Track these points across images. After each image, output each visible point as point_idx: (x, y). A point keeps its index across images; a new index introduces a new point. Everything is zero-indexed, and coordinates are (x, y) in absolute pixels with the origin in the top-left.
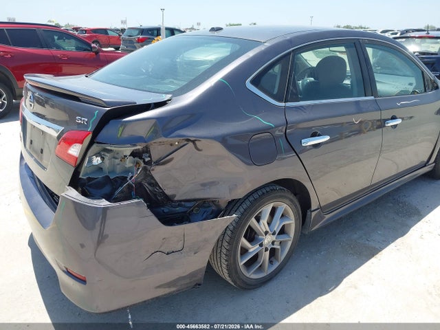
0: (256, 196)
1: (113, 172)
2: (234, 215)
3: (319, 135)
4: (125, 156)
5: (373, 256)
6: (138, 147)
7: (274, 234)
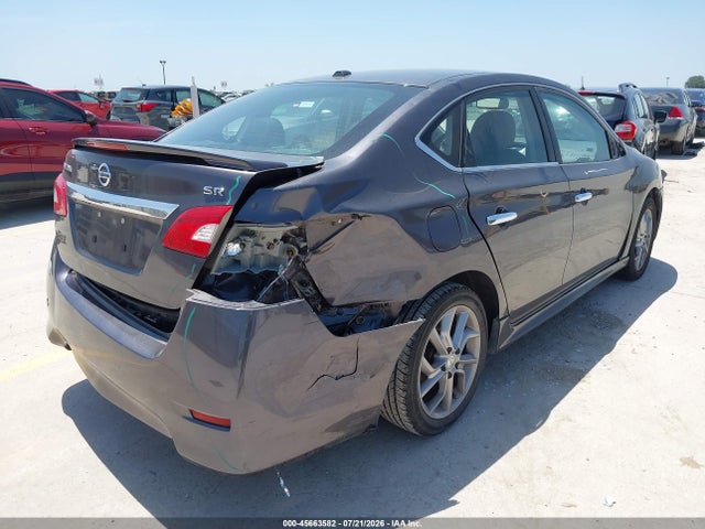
0: (436, 296)
1: (254, 265)
2: (420, 320)
3: (505, 212)
4: (275, 241)
5: (580, 380)
6: (294, 227)
7: (457, 353)
